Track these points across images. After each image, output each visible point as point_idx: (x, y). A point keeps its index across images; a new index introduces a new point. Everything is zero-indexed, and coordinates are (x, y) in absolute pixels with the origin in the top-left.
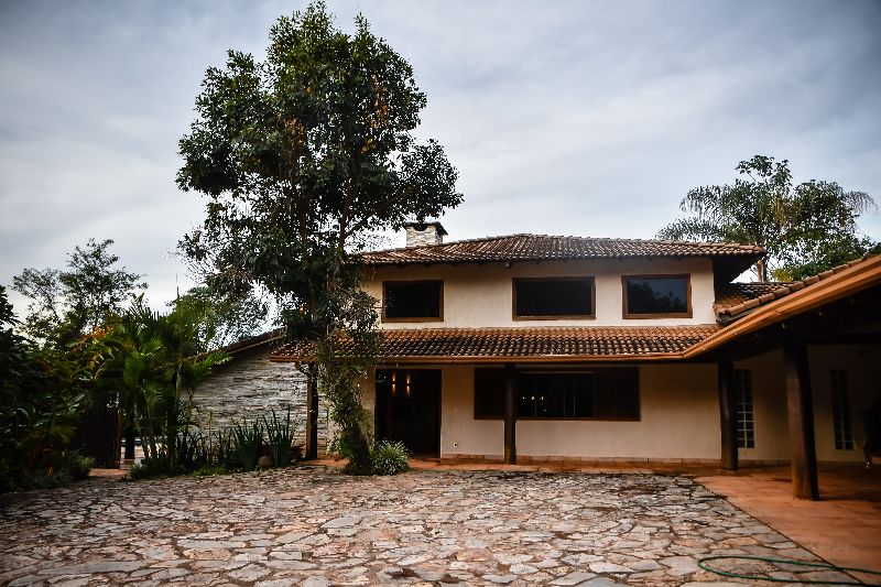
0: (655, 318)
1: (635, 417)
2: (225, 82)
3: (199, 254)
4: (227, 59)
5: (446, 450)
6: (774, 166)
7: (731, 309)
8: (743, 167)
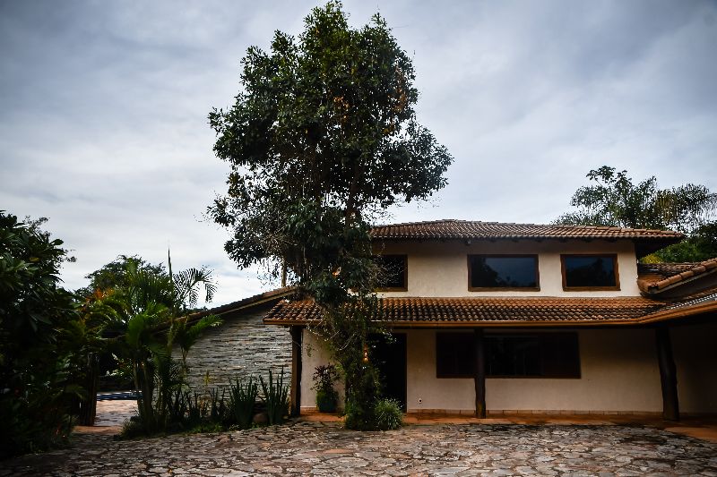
0: (590, 290)
1: (577, 375)
2: (261, 61)
3: (223, 219)
4: (272, 38)
5: (413, 405)
6: (615, 175)
7: (658, 283)
8: (591, 174)
